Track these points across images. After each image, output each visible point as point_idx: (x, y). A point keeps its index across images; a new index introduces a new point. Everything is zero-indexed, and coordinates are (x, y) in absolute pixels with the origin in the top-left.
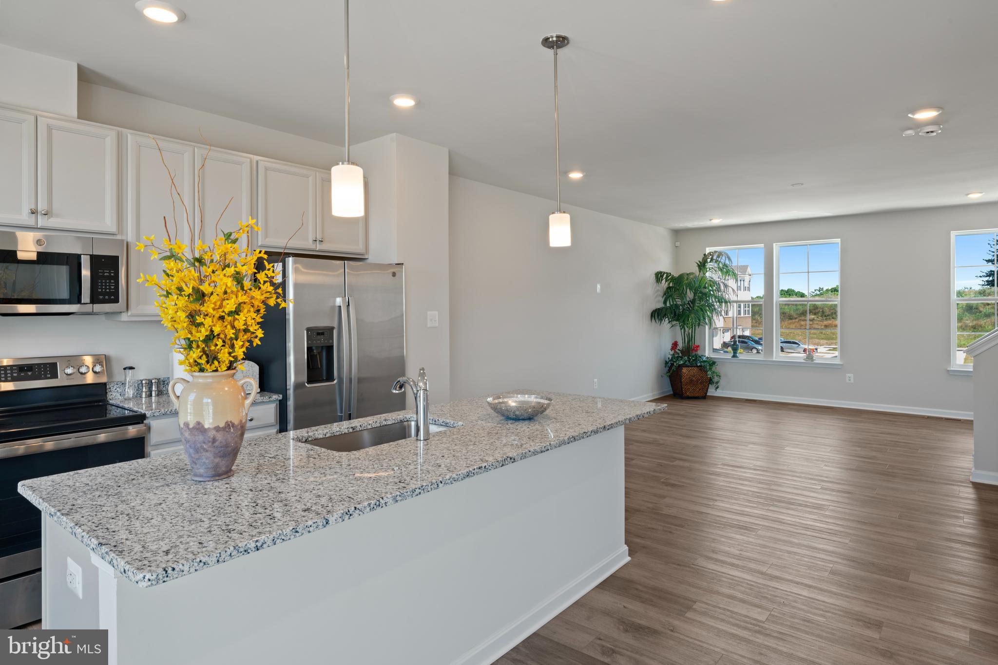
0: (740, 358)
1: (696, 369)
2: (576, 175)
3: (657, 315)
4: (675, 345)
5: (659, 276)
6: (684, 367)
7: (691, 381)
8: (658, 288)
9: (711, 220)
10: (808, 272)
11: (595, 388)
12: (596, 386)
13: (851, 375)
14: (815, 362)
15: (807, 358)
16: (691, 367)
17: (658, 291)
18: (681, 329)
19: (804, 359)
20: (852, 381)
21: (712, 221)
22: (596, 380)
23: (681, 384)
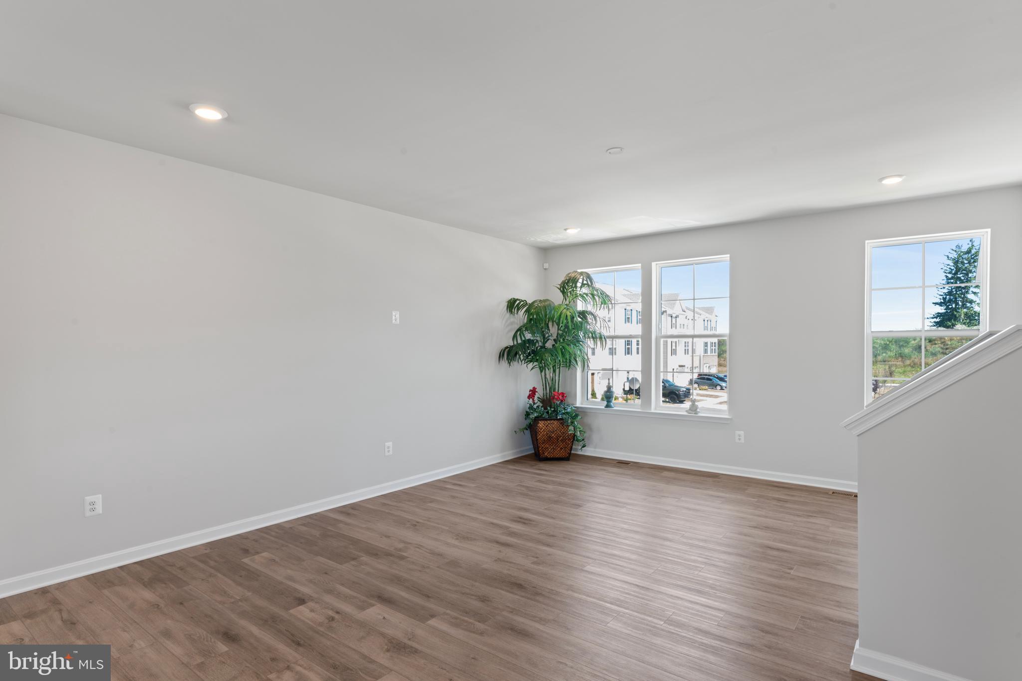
0: (615, 408)
1: (555, 422)
2: (209, 114)
3: (509, 354)
4: (533, 392)
5: (512, 305)
6: (540, 420)
7: (550, 437)
8: (512, 320)
9: (566, 230)
10: (694, 299)
11: (387, 454)
12: (389, 451)
13: (742, 433)
14: (700, 414)
15: (690, 409)
16: (549, 420)
17: (512, 323)
18: (541, 372)
19: (687, 411)
20: (743, 441)
21: (568, 231)
22: (389, 444)
23: (537, 442)
